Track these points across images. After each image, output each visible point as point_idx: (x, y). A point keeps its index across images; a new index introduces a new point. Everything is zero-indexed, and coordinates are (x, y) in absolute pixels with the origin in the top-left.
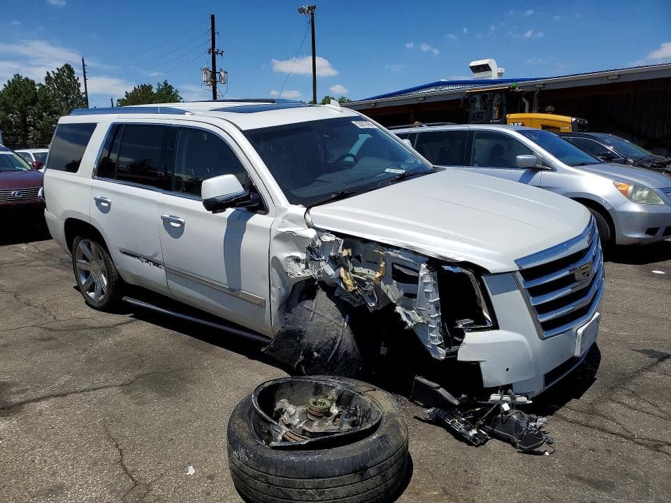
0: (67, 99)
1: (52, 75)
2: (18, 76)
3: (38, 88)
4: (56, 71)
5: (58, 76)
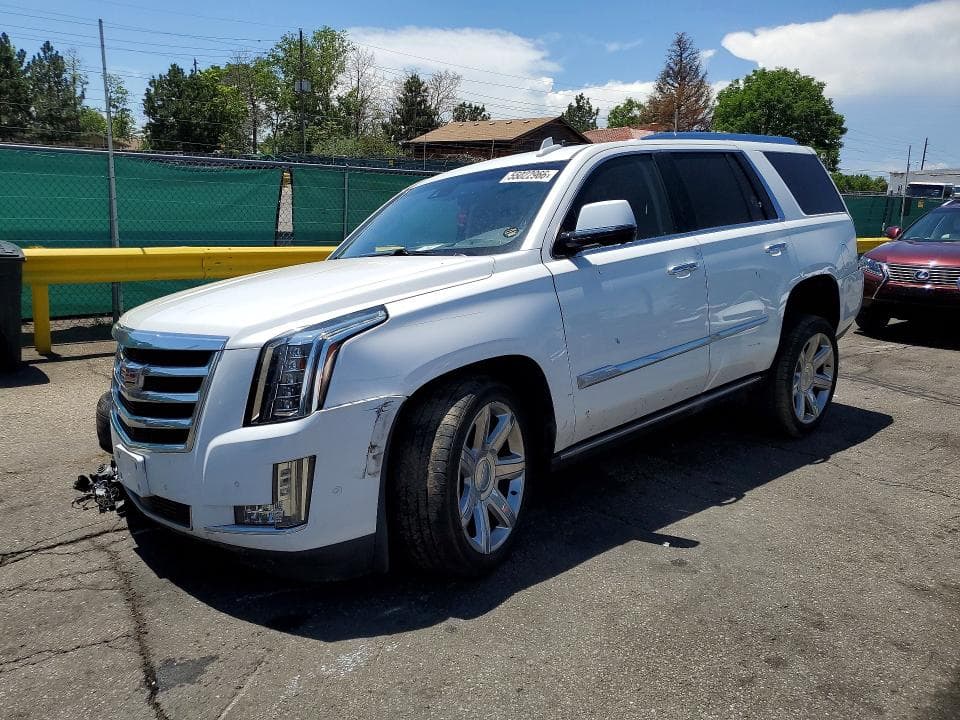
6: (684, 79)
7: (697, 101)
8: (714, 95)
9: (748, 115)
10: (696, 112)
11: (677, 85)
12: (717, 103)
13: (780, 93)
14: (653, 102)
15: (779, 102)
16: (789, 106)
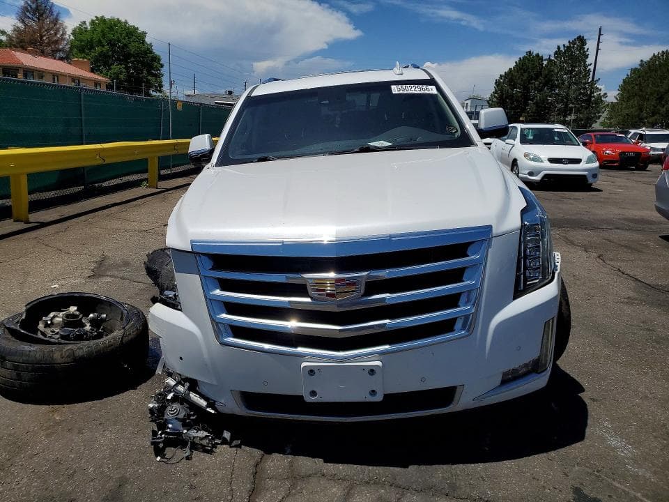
0: (571, 72)
1: (562, 49)
2: (530, 53)
3: (545, 63)
4: (567, 44)
5: (568, 49)
6: (41, 15)
7: (56, 34)
8: (69, 31)
9: (98, 49)
10: (57, 42)
11: (36, 19)
12: (72, 37)
13: (119, 35)
14: (16, 30)
15: (119, 41)
16: (125, 45)
